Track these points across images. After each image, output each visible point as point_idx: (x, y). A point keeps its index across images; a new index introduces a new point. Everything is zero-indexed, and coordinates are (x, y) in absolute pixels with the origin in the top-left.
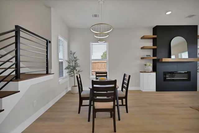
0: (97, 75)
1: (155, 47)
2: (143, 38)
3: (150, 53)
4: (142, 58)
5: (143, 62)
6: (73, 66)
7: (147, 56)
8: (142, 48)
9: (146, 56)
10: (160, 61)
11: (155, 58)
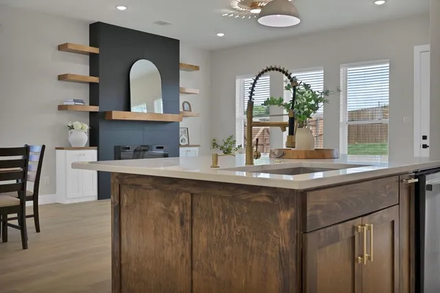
1: (96, 80)
2: (63, 48)
3: (83, 93)
4: (62, 108)
7: (75, 101)
8: (61, 78)
9: (73, 103)
10: (107, 118)
11: (95, 109)
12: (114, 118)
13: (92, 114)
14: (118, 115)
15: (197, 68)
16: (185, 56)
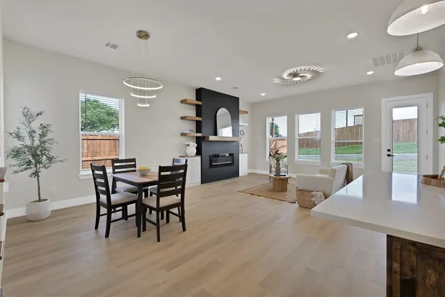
0: (115, 164)
1: (199, 119)
2: (183, 102)
3: (193, 126)
4: (183, 135)
5: (184, 140)
6: (31, 149)
8: (182, 118)
9: (189, 132)
10: (206, 140)
11: (199, 135)
12: (210, 139)
13: (197, 138)
14: (212, 138)
15: (247, 112)
16: (242, 107)
